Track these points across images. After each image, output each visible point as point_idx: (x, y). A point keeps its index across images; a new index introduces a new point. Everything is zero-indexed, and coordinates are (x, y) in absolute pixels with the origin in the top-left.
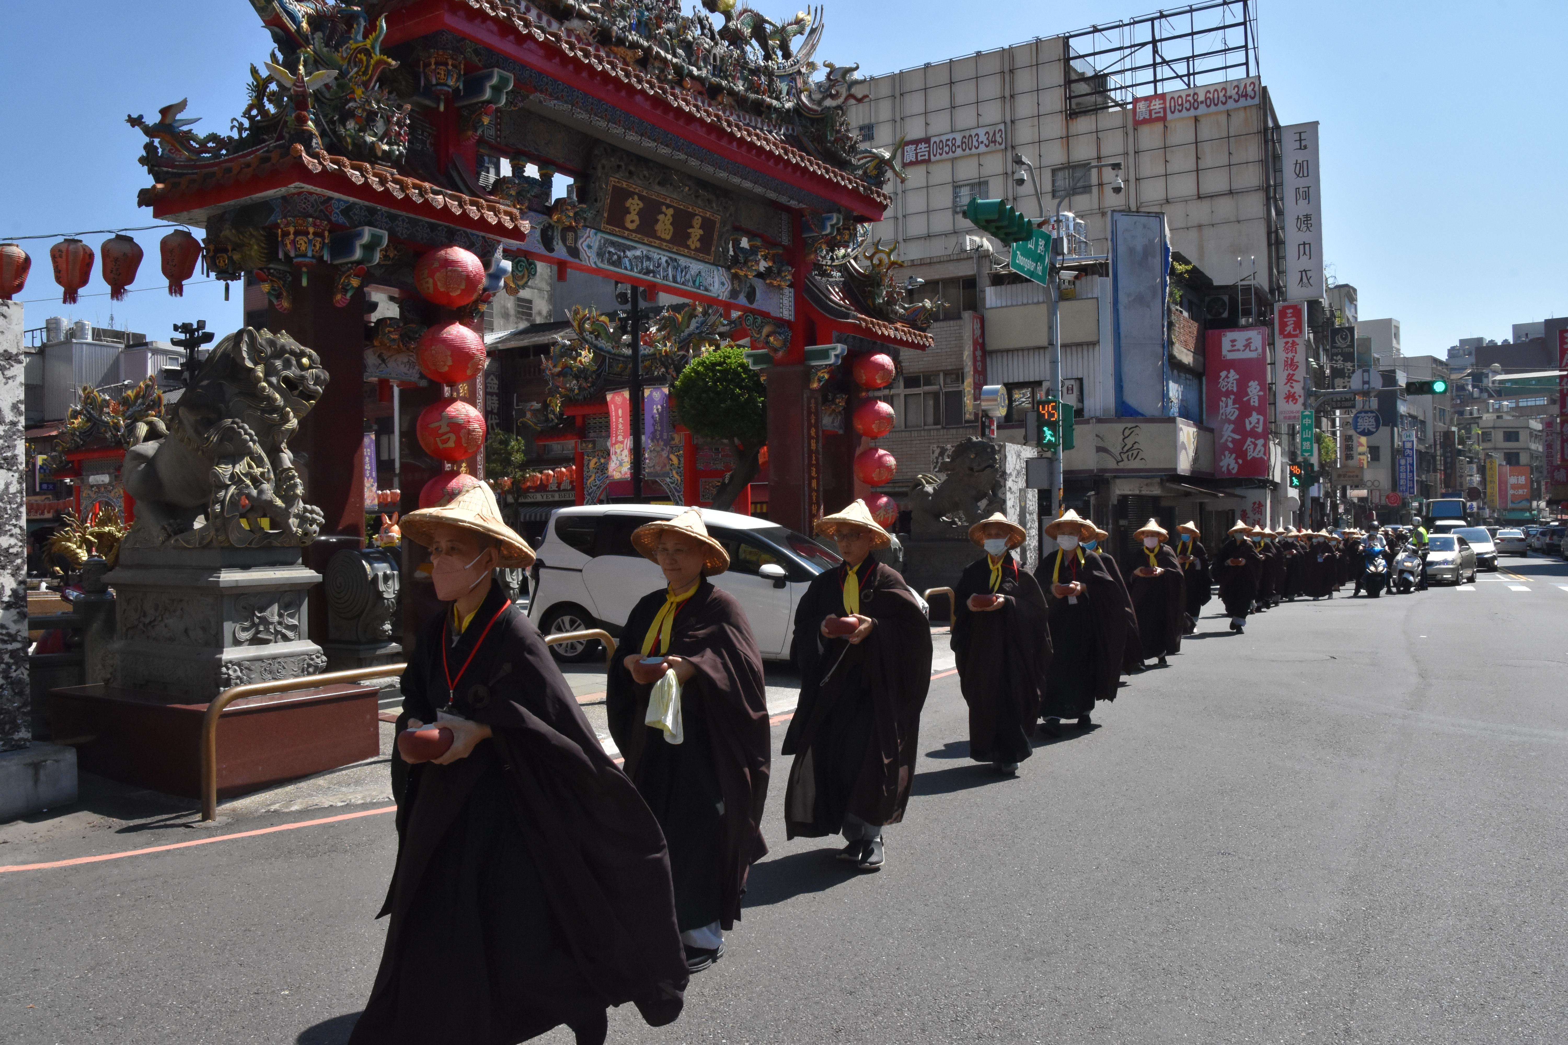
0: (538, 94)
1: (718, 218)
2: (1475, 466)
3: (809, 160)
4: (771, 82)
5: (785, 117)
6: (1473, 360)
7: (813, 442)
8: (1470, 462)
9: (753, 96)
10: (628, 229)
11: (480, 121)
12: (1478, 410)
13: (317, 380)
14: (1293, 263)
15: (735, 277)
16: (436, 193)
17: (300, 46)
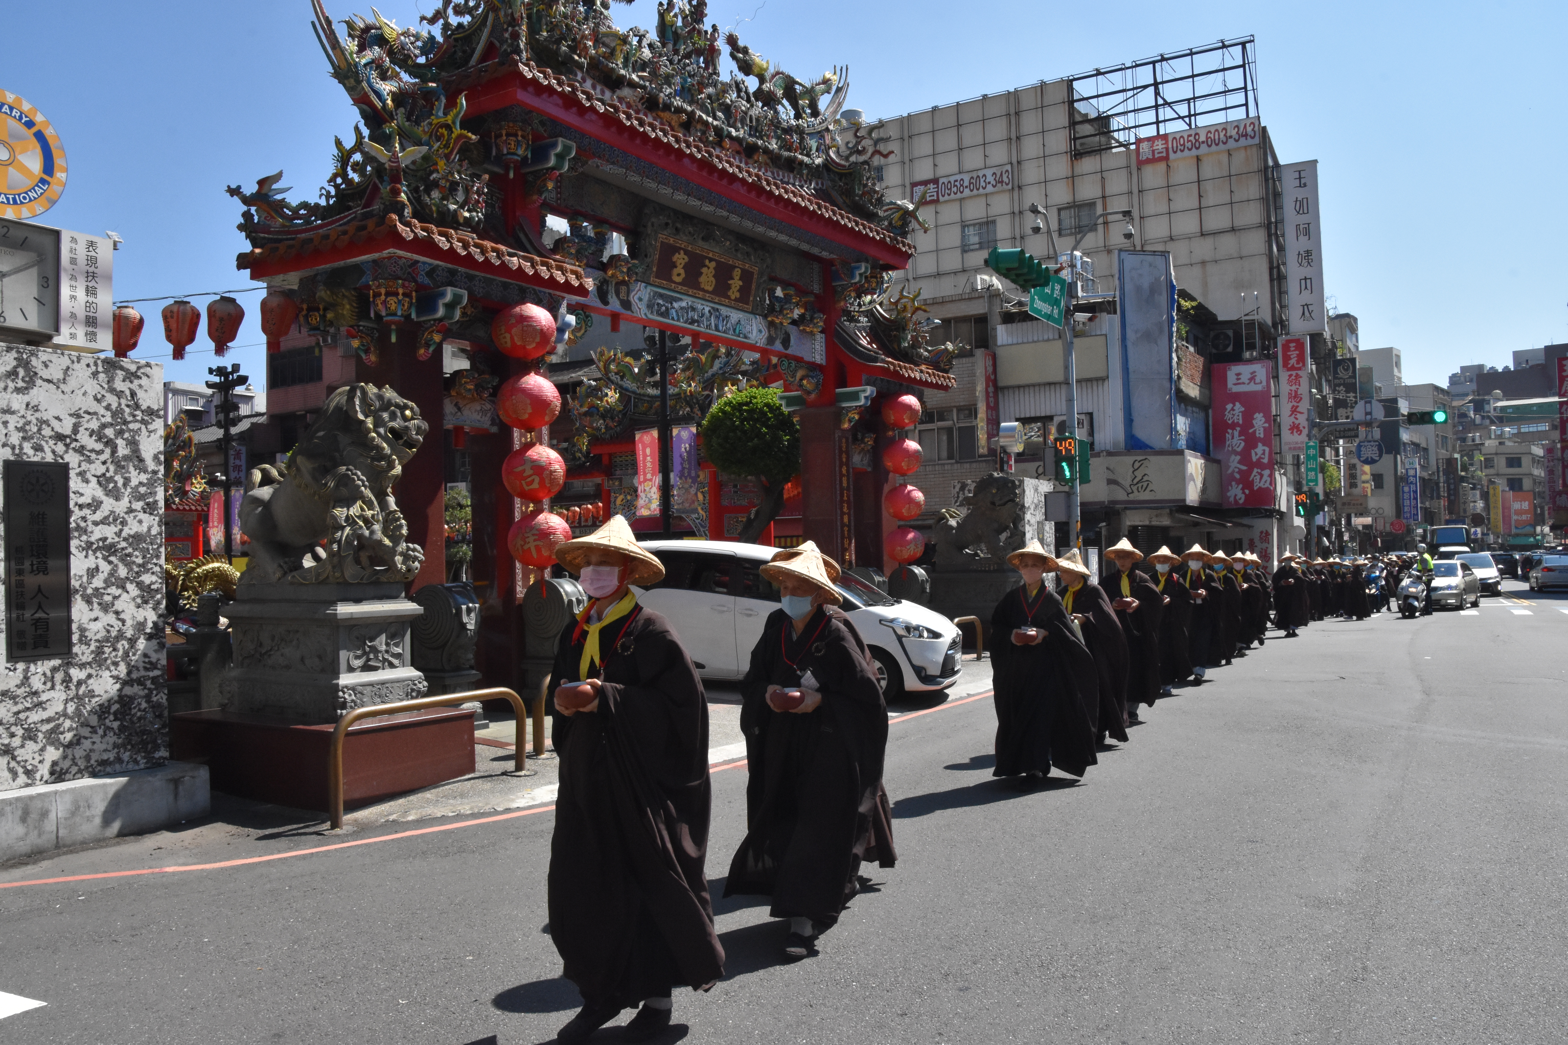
0: (596, 160)
1: (755, 270)
2: (1478, 492)
3: (841, 214)
4: (802, 139)
5: (815, 172)
6: (1474, 386)
7: (844, 480)
8: (1473, 489)
9: (786, 154)
10: (675, 282)
11: (545, 185)
12: (1480, 437)
13: (419, 430)
14: (1295, 297)
15: (771, 324)
16: (511, 255)
17: (385, 121)
